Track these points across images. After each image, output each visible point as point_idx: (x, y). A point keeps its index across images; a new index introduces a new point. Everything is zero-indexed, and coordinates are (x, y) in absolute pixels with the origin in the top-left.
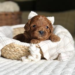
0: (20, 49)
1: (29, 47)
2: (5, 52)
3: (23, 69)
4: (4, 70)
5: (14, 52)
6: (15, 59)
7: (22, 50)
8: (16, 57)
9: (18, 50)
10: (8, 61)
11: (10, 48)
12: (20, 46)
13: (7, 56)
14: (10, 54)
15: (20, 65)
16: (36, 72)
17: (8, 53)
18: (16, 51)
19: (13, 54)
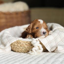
0: (24, 44)
1: (31, 42)
2: (14, 47)
3: (27, 59)
4: (13, 60)
5: (20, 46)
6: (22, 52)
7: (26, 45)
8: (22, 51)
9: (23, 45)
10: (17, 54)
11: (17, 44)
12: (24, 42)
13: (16, 50)
14: (18, 48)
15: (25, 56)
16: (35, 61)
17: (16, 48)
18: (22, 45)
19: (20, 48)
